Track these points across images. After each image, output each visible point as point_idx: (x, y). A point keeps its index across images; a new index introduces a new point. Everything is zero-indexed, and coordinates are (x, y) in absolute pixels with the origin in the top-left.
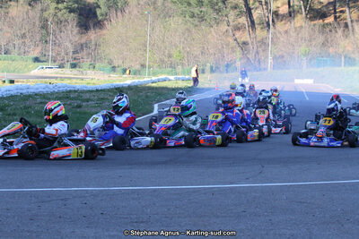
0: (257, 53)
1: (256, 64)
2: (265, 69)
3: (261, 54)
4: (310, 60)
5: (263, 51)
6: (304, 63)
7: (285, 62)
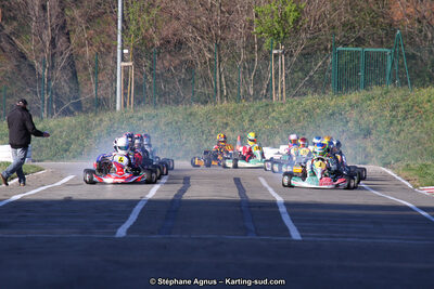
0: (63, 29)
1: (61, 79)
2: (102, 104)
3: (80, 33)
4: (307, 55)
5: (90, 20)
6: (279, 71)
7: (190, 67)
